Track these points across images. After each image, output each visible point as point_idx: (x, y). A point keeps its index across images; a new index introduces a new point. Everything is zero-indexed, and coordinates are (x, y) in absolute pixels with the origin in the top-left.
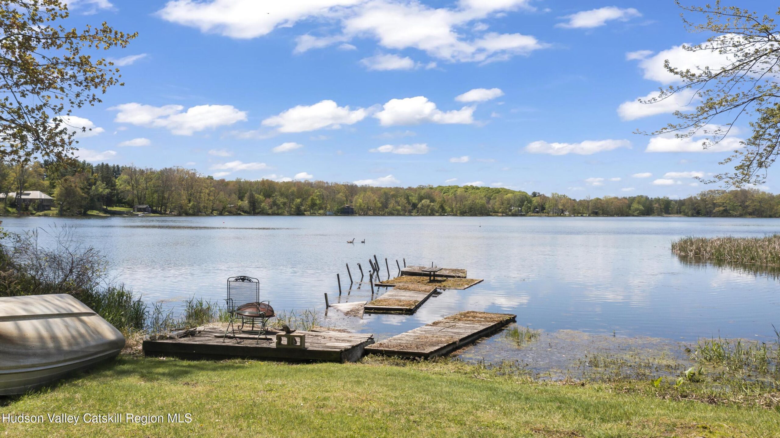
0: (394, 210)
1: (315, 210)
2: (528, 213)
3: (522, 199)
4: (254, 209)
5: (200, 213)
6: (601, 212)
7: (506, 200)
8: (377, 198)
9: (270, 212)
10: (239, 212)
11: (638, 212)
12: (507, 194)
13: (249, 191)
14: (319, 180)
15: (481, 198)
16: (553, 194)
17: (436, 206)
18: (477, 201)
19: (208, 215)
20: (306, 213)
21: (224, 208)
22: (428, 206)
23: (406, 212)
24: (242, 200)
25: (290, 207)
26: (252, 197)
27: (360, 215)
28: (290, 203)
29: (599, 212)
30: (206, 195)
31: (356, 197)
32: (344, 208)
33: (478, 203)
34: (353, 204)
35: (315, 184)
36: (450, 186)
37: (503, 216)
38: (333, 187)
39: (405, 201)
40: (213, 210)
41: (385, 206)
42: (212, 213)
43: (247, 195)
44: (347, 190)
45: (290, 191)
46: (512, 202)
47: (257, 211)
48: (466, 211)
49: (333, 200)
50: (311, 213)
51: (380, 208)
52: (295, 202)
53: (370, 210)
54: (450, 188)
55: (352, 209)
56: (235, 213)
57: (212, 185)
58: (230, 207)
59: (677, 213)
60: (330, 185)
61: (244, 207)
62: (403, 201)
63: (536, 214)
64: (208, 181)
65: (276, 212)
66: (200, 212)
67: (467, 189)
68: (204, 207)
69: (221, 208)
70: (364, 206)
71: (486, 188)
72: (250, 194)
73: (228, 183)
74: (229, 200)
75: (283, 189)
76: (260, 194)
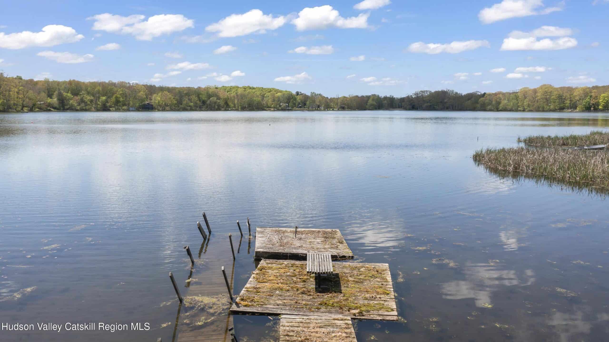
0: (187, 106)
1: (119, 106)
2: (293, 107)
3: (289, 97)
4: (63, 106)
5: (10, 110)
6: (346, 107)
7: (277, 98)
8: (172, 96)
9: (78, 108)
10: (49, 108)
11: (372, 107)
12: (277, 93)
13: (57, 90)
14: (122, 81)
15: (258, 96)
16: (312, 92)
17: (222, 103)
18: (255, 98)
19: (18, 112)
20: (111, 109)
21: (34, 105)
22: (215, 103)
23: (197, 107)
24: (51, 98)
25: (96, 104)
26: (60, 95)
27: (159, 110)
28: (96, 100)
29: (345, 107)
30: (16, 93)
31: (155, 95)
32: (144, 105)
33: (255, 100)
34: (152, 101)
35: (118, 84)
36: (231, 86)
37: (274, 110)
38: (134, 87)
39: (196, 99)
40: (23, 106)
41: (180, 102)
42: (22, 109)
43: (56, 93)
44: (147, 89)
45: (96, 90)
46: (281, 99)
47: (66, 107)
48: (245, 106)
49: (135, 98)
50: (116, 109)
51: (176, 104)
52: (101, 100)
53: (167, 106)
54: (232, 87)
55: (152, 105)
56: (45, 109)
57: (21, 84)
58: (40, 104)
59: (399, 107)
60: (132, 85)
61: (53, 103)
62: (194, 98)
63: (300, 109)
64: (17, 81)
65: (84, 108)
66: (10, 108)
67: (245, 89)
68: (14, 104)
69: (31, 105)
70: (162, 103)
71: (261, 88)
72: (59, 93)
73: (37, 83)
74: (39, 97)
75: (89, 89)
76: (68, 93)
